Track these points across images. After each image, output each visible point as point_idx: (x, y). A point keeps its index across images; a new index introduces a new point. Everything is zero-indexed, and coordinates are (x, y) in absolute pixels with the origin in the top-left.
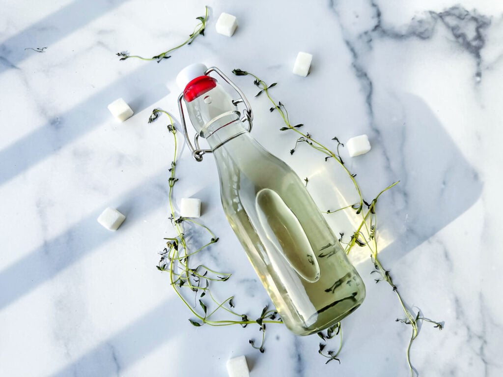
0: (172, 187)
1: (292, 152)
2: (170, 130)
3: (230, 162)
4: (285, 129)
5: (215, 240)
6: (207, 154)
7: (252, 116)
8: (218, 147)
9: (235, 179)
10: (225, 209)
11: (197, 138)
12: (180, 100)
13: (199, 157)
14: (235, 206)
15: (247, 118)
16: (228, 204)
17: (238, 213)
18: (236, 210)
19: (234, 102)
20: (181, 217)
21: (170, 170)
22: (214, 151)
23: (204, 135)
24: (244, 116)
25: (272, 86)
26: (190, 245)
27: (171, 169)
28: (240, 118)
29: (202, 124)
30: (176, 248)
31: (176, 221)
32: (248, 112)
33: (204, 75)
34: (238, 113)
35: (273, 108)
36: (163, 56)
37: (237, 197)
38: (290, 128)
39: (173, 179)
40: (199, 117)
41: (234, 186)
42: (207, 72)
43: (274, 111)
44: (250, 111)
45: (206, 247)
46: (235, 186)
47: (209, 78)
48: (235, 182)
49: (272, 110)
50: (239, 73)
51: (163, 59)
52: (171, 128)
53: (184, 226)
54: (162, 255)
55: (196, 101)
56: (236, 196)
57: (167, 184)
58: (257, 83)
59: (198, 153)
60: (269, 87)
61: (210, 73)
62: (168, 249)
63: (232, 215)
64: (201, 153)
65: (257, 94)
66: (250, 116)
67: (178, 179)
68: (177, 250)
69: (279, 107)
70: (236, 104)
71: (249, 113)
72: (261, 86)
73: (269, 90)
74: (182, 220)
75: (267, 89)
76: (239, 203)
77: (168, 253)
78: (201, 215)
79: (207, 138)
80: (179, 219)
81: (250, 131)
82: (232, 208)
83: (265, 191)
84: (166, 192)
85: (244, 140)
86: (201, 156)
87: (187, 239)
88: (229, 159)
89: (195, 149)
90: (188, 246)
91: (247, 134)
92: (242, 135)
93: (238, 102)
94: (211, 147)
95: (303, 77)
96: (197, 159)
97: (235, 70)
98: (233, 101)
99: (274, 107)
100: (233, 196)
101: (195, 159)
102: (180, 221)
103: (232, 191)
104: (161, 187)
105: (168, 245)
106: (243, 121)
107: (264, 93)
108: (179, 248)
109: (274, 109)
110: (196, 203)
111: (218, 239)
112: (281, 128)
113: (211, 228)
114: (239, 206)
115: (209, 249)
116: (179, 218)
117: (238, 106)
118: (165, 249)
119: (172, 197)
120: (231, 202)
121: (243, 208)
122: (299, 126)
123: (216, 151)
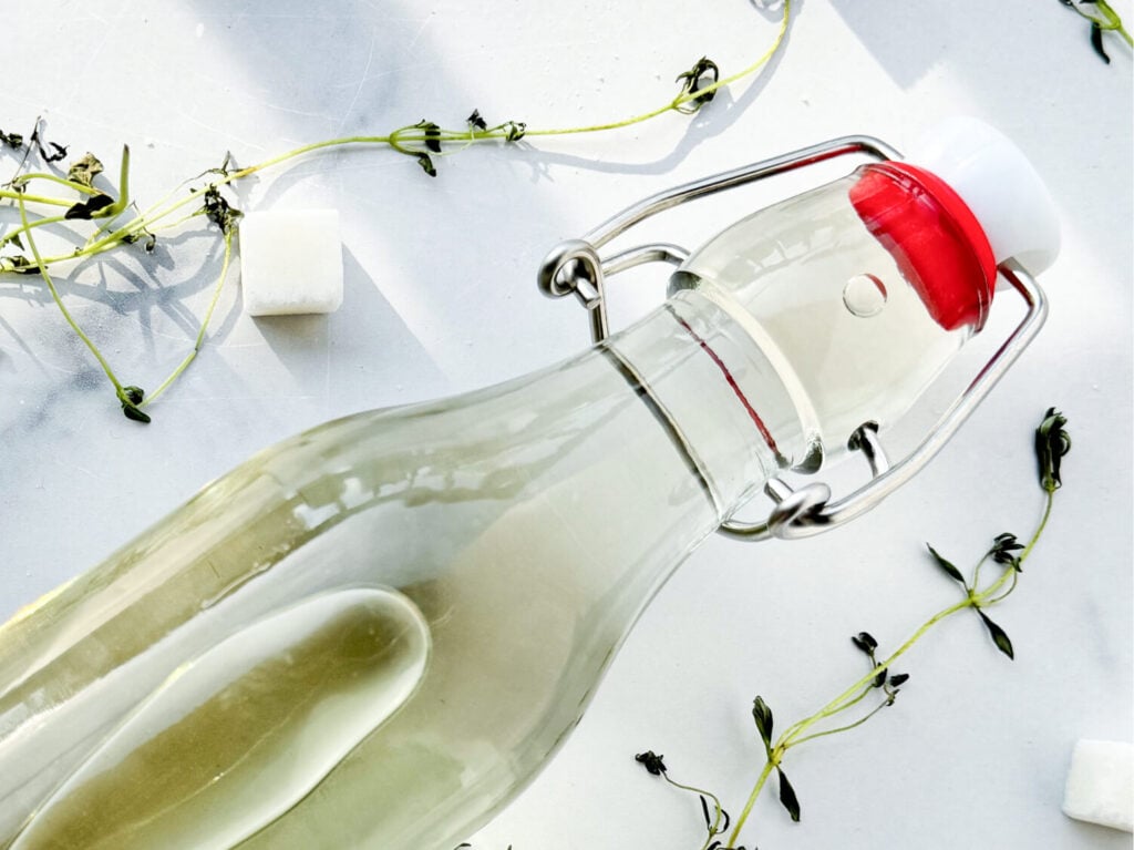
0: (392, 143)
1: (653, 764)
2: (693, 79)
3: (545, 447)
4: (765, 721)
5: (134, 408)
6: (585, 316)
7: (798, 531)
8: (625, 371)
9: (469, 476)
10: (305, 439)
11: (664, 256)
12: (862, 148)
13: (561, 278)
14: (326, 491)
15: (787, 504)
16: (332, 451)
17: (285, 508)
18: (302, 497)
19: (869, 434)
20: (236, 213)
21: (477, 120)
22: (605, 350)
23: (683, 293)
24: (800, 491)
25: (997, 634)
26: (98, 280)
27: (481, 123)
28: (788, 475)
29: (735, 274)
30: (79, 212)
31: (213, 193)
32: (820, 507)
33: (998, 261)
34: (814, 462)
35: (877, 651)
36: (1105, 22)
37: (370, 496)
38: (770, 751)
39: (434, 145)
40: (774, 258)
41: (424, 471)
42: (1018, 274)
43: (861, 656)
44: (825, 520)
45: (94, 362)
46: (427, 479)
47: (988, 289)
48: (449, 481)
49: (866, 643)
50: (1050, 445)
51: (1088, 24)
52: (700, 82)
53: (193, 241)
54: (34, 137)
55: (859, 229)
56: (376, 490)
57: (405, 120)
58: (1004, 551)
59: (583, 270)
60: (986, 620)
61: (1014, 291)
62: (65, 165)
63: (276, 480)
64: (582, 284)
65: (944, 556)
66: (797, 523)
67: (433, 173)
68: (69, 216)
69: (881, 679)
70: (860, 442)
71: (817, 516)
72: (992, 569)
73: (973, 619)
74: (221, 222)
75: (974, 606)
76: (343, 508)
77: (44, 168)
78: (255, 318)
79: (669, 307)
80: (225, 204)
81: (724, 530)
82: (311, 477)
83: (419, 632)
84: (363, 121)
85: (674, 501)
86: (566, 287)
87: (123, 256)
88: (561, 440)
89: (602, 253)
90: (93, 270)
91: (711, 519)
92: (702, 493)
93: (870, 453)
94: (618, 337)
95: (1062, 796)
96: (550, 269)
97: (1059, 423)
98: (874, 427)
99: (881, 653)
100: (374, 474)
101: (551, 258)
102: (219, 211)
103: (403, 464)
104: (386, 97)
105: (84, 166)
106: (768, 490)
107: (950, 593)
108: (78, 224)
109: (870, 653)
110: (317, 287)
111: (144, 419)
112: (768, 703)
113: (196, 379)
114: (327, 511)
115: (87, 380)
116: (233, 204)
117: (849, 454)
118: (63, 151)
119: (343, 151)
120: (342, 469)
121: (319, 531)
122: (788, 798)
123: (603, 362)
